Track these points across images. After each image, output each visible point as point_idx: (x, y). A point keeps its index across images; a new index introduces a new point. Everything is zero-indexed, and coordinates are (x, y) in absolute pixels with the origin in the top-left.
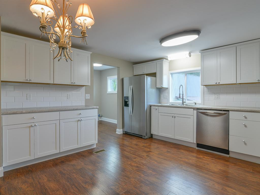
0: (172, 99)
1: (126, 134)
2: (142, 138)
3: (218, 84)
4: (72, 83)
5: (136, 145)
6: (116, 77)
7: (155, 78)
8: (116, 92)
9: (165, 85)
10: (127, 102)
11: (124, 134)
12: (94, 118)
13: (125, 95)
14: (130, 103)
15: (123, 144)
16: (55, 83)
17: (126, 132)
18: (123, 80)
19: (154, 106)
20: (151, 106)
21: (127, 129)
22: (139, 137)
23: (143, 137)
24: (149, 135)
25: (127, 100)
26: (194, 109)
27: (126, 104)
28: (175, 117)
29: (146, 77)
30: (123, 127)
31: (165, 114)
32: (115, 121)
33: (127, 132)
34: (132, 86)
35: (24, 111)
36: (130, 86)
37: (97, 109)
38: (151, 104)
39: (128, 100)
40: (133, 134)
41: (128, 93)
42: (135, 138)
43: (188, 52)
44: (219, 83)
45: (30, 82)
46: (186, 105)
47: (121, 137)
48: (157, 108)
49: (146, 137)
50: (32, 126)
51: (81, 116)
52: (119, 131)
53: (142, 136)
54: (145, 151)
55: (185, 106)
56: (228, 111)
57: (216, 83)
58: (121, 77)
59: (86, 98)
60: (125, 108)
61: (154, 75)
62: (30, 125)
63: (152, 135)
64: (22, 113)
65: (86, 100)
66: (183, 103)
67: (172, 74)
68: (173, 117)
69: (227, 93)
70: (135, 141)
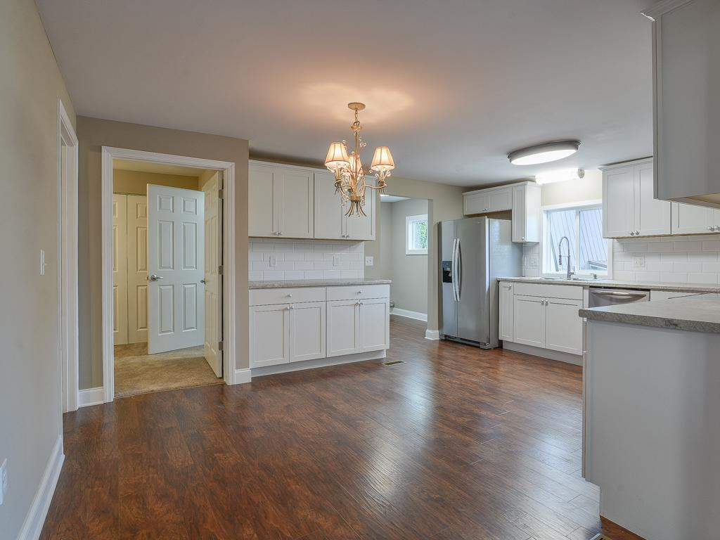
0: (547, 267)
1: (447, 340)
2: (479, 347)
3: (635, 235)
4: (344, 236)
5: (465, 358)
6: (425, 217)
7: (509, 221)
8: (425, 251)
9: (530, 237)
10: (448, 272)
11: (441, 340)
12: (383, 300)
13: (444, 259)
14: (454, 274)
15: (441, 356)
16: (315, 237)
17: (446, 336)
18: (439, 225)
19: (506, 280)
20: (499, 281)
21: (449, 330)
22: (473, 345)
23: (481, 346)
24: (493, 343)
25: (448, 269)
26: (584, 287)
27: (447, 277)
28: (547, 304)
29: (487, 220)
30: (441, 326)
31: (528, 298)
32: (423, 317)
33: (449, 337)
34: (458, 240)
35: (276, 285)
36: (455, 240)
37: (389, 285)
38: (500, 277)
39: (451, 268)
40: (461, 339)
41: (451, 253)
42: (464, 348)
43: (576, 169)
44: (638, 233)
45: (280, 236)
46: (574, 279)
47: (437, 345)
48: (511, 284)
49: (487, 347)
50: (286, 309)
51: (360, 297)
52: (433, 335)
53: (478, 343)
54: (480, 367)
55: (572, 280)
56: (649, 290)
57: (632, 234)
58: (436, 221)
59: (366, 265)
60: (445, 285)
61: (506, 215)
62: (284, 307)
63: (501, 342)
64: (273, 287)
65: (367, 269)
66: (569, 274)
67: (548, 212)
68: (543, 304)
69: (660, 254)
70: (463, 352)
